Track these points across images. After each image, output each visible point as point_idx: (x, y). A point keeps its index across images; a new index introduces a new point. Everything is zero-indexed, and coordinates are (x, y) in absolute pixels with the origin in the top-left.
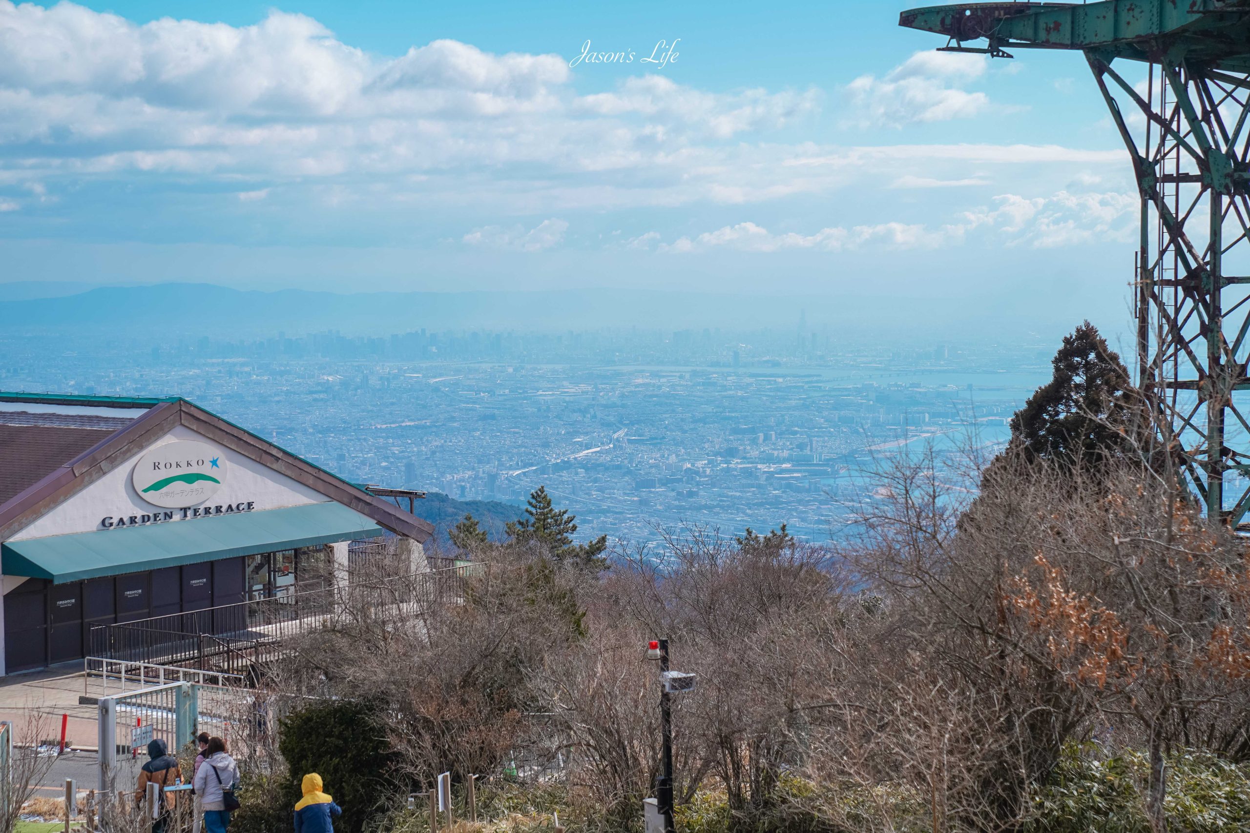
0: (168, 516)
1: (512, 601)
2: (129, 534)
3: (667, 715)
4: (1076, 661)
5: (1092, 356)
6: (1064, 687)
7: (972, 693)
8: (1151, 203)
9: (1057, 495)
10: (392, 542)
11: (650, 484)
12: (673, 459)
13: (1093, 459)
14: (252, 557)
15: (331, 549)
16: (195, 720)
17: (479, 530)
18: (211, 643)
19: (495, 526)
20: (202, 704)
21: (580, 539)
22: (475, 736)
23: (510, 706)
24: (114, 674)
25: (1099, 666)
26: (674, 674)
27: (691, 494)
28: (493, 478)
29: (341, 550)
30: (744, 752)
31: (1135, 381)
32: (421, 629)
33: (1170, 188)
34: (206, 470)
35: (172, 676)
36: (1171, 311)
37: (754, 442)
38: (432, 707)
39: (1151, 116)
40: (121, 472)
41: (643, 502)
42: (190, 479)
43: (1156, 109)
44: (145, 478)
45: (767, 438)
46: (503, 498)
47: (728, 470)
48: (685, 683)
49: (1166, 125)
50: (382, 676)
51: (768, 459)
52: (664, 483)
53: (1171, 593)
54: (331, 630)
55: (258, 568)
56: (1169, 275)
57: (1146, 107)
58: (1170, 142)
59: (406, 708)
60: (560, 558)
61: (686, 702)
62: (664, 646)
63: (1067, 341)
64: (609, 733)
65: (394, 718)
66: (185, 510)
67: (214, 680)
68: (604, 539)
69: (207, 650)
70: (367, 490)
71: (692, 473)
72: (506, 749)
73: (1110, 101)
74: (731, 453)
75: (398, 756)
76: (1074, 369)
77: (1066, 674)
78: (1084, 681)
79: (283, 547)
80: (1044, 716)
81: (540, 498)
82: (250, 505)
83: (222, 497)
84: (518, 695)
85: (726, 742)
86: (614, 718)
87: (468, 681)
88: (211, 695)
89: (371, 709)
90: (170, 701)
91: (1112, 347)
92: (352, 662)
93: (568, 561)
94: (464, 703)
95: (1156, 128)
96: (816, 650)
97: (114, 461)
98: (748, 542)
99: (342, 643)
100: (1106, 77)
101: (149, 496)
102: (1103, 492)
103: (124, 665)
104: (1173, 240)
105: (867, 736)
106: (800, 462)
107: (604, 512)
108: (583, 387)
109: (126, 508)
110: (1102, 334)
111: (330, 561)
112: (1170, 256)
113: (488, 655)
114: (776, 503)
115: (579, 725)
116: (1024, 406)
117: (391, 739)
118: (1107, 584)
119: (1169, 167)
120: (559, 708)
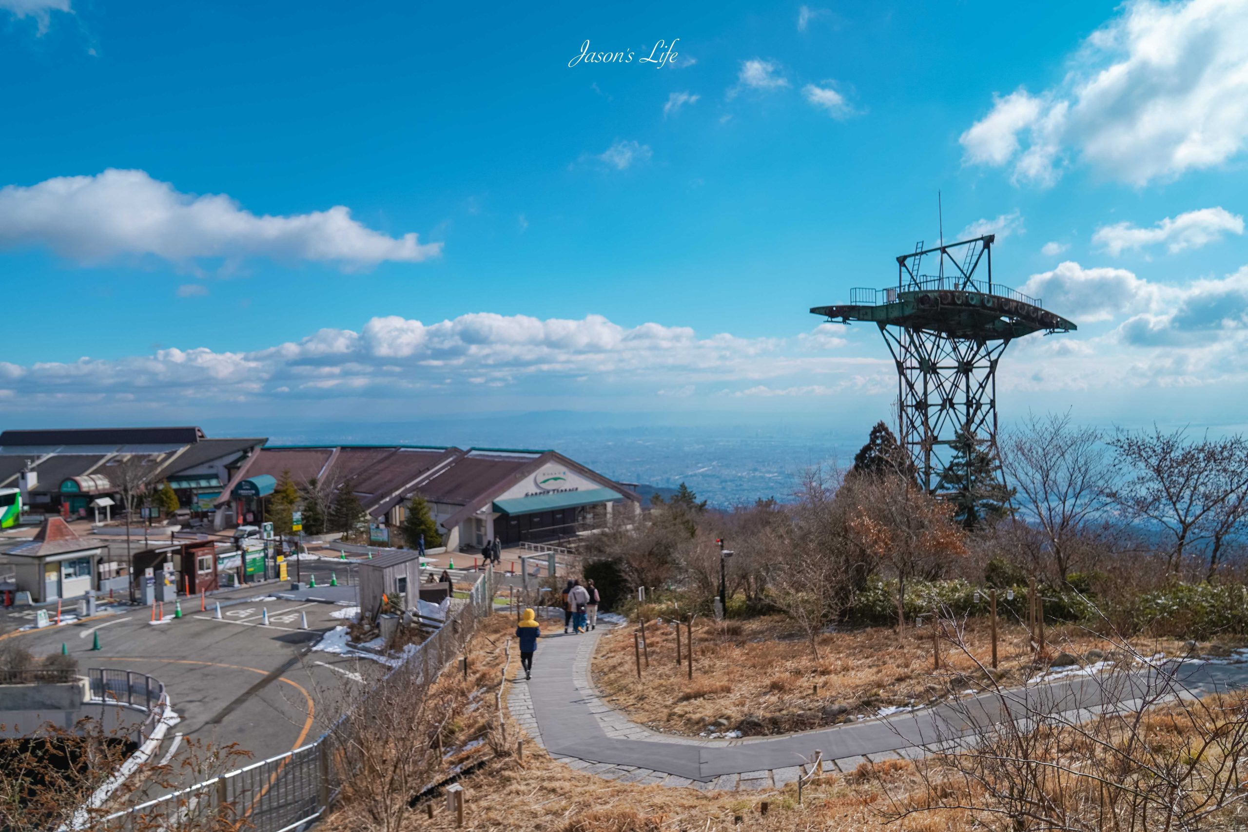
0: (548, 492)
1: (667, 524)
2: (535, 499)
3: (723, 567)
4: (871, 546)
5: (883, 433)
6: (869, 556)
7: (833, 559)
8: (902, 377)
9: (867, 484)
10: (629, 502)
11: (726, 481)
12: (734, 472)
13: (880, 471)
14: (577, 508)
15: (605, 505)
16: (554, 567)
17: (661, 498)
18: (563, 538)
19: (666, 497)
20: (557, 560)
21: (698, 500)
22: (653, 573)
23: (666, 563)
24: (530, 548)
25: (880, 547)
26: (725, 552)
27: (741, 485)
28: (668, 479)
29: (609, 505)
30: (752, 580)
31: (899, 443)
32: (634, 535)
33: (909, 371)
34: (562, 476)
35: (549, 549)
36: (911, 417)
37: (764, 466)
38: (637, 563)
39: (901, 346)
40: (531, 477)
41: (723, 488)
42: (556, 479)
43: (903, 343)
44: (540, 479)
45: (768, 465)
46: (672, 487)
47: (754, 477)
48: (730, 555)
49: (907, 349)
50: (619, 551)
51: (769, 472)
52: (731, 481)
53: (908, 520)
54: (604, 534)
55: (580, 512)
56: (909, 403)
57: (899, 343)
58: (908, 355)
59: (628, 563)
60: (691, 508)
61: (731, 562)
62: (722, 541)
63: (874, 428)
64: (702, 573)
65: (624, 566)
66: (554, 490)
67: (562, 552)
68: (706, 501)
69: (562, 541)
70: (618, 483)
71: (741, 478)
72: (665, 579)
73: (886, 340)
74: (755, 470)
75: (626, 581)
76: (877, 438)
77: (868, 551)
78: (876, 554)
79: (589, 504)
80: (861, 566)
81: (683, 486)
82: (577, 489)
83: (567, 486)
84: (669, 559)
85: (745, 577)
86: (704, 568)
87: (651, 553)
88: (562, 557)
89: (616, 563)
90: (547, 558)
91: (890, 430)
92: (608, 546)
93: (693, 510)
94: (649, 561)
95: (903, 350)
96: (778, 542)
97: (530, 473)
98: (759, 502)
99: (605, 539)
100: (884, 332)
101: (542, 485)
102: (883, 483)
103: (533, 545)
104: (911, 390)
105: (793, 575)
106: (780, 473)
107: (710, 491)
108: (701, 446)
109: (533, 490)
110: (886, 425)
111: (605, 508)
112: (910, 396)
113: (658, 544)
114: (772, 488)
115: (691, 570)
116: (859, 452)
117: (623, 574)
118: (884, 517)
119: (908, 364)
120: (684, 564)
